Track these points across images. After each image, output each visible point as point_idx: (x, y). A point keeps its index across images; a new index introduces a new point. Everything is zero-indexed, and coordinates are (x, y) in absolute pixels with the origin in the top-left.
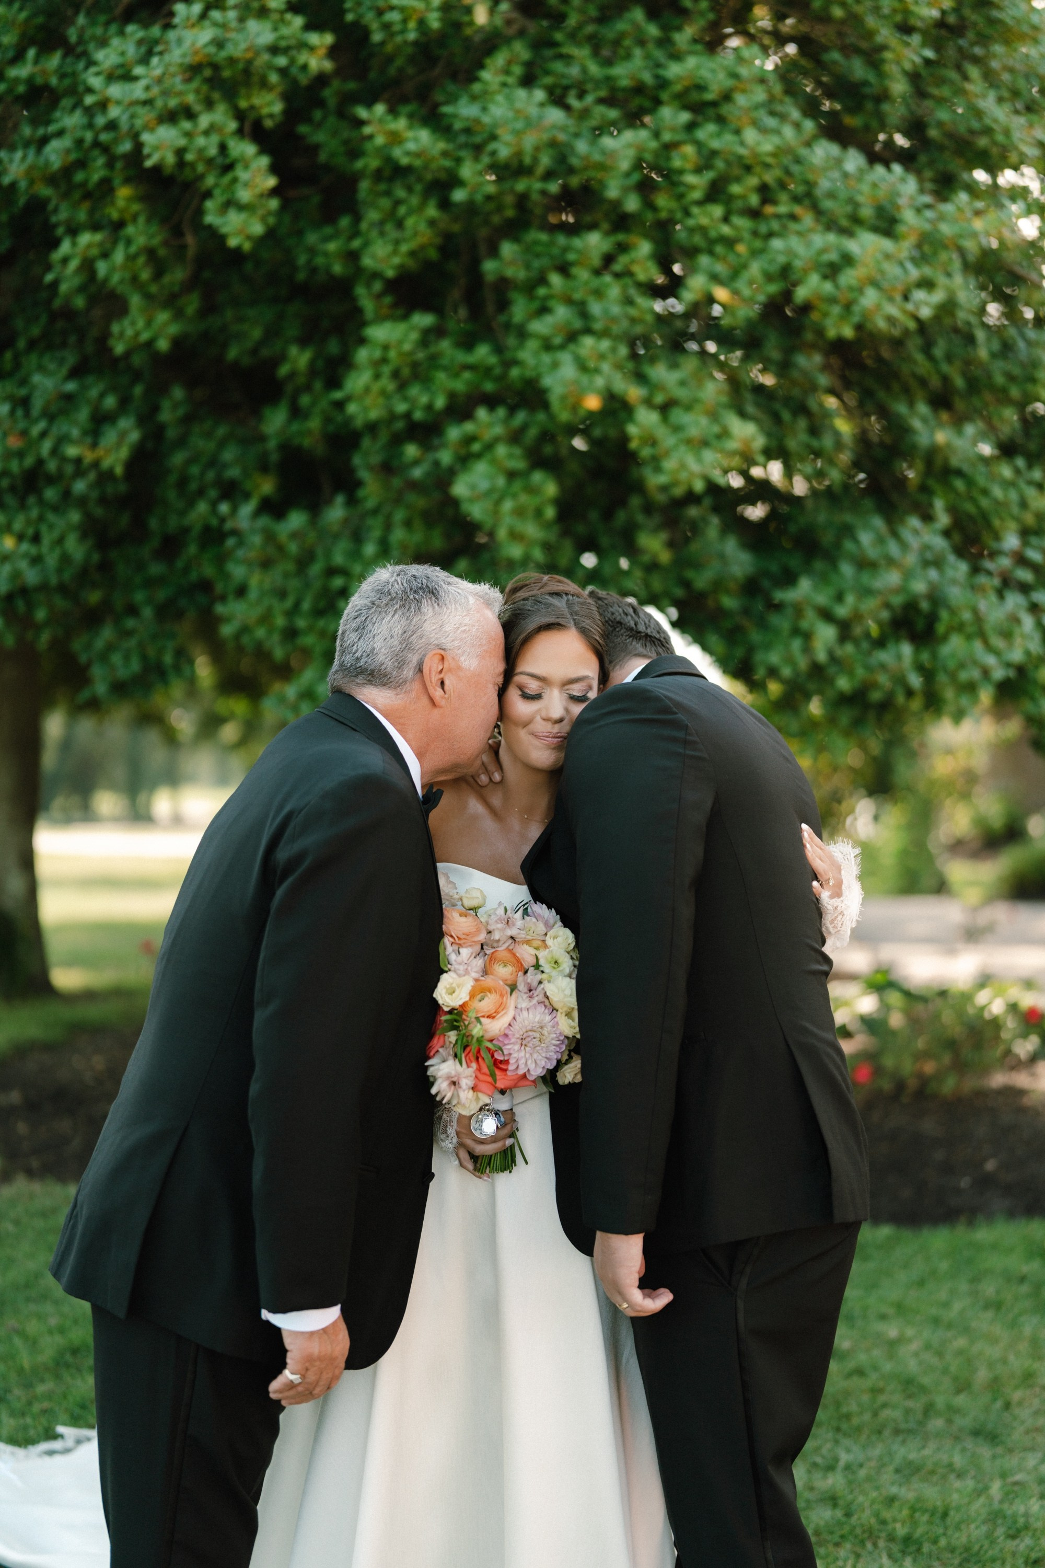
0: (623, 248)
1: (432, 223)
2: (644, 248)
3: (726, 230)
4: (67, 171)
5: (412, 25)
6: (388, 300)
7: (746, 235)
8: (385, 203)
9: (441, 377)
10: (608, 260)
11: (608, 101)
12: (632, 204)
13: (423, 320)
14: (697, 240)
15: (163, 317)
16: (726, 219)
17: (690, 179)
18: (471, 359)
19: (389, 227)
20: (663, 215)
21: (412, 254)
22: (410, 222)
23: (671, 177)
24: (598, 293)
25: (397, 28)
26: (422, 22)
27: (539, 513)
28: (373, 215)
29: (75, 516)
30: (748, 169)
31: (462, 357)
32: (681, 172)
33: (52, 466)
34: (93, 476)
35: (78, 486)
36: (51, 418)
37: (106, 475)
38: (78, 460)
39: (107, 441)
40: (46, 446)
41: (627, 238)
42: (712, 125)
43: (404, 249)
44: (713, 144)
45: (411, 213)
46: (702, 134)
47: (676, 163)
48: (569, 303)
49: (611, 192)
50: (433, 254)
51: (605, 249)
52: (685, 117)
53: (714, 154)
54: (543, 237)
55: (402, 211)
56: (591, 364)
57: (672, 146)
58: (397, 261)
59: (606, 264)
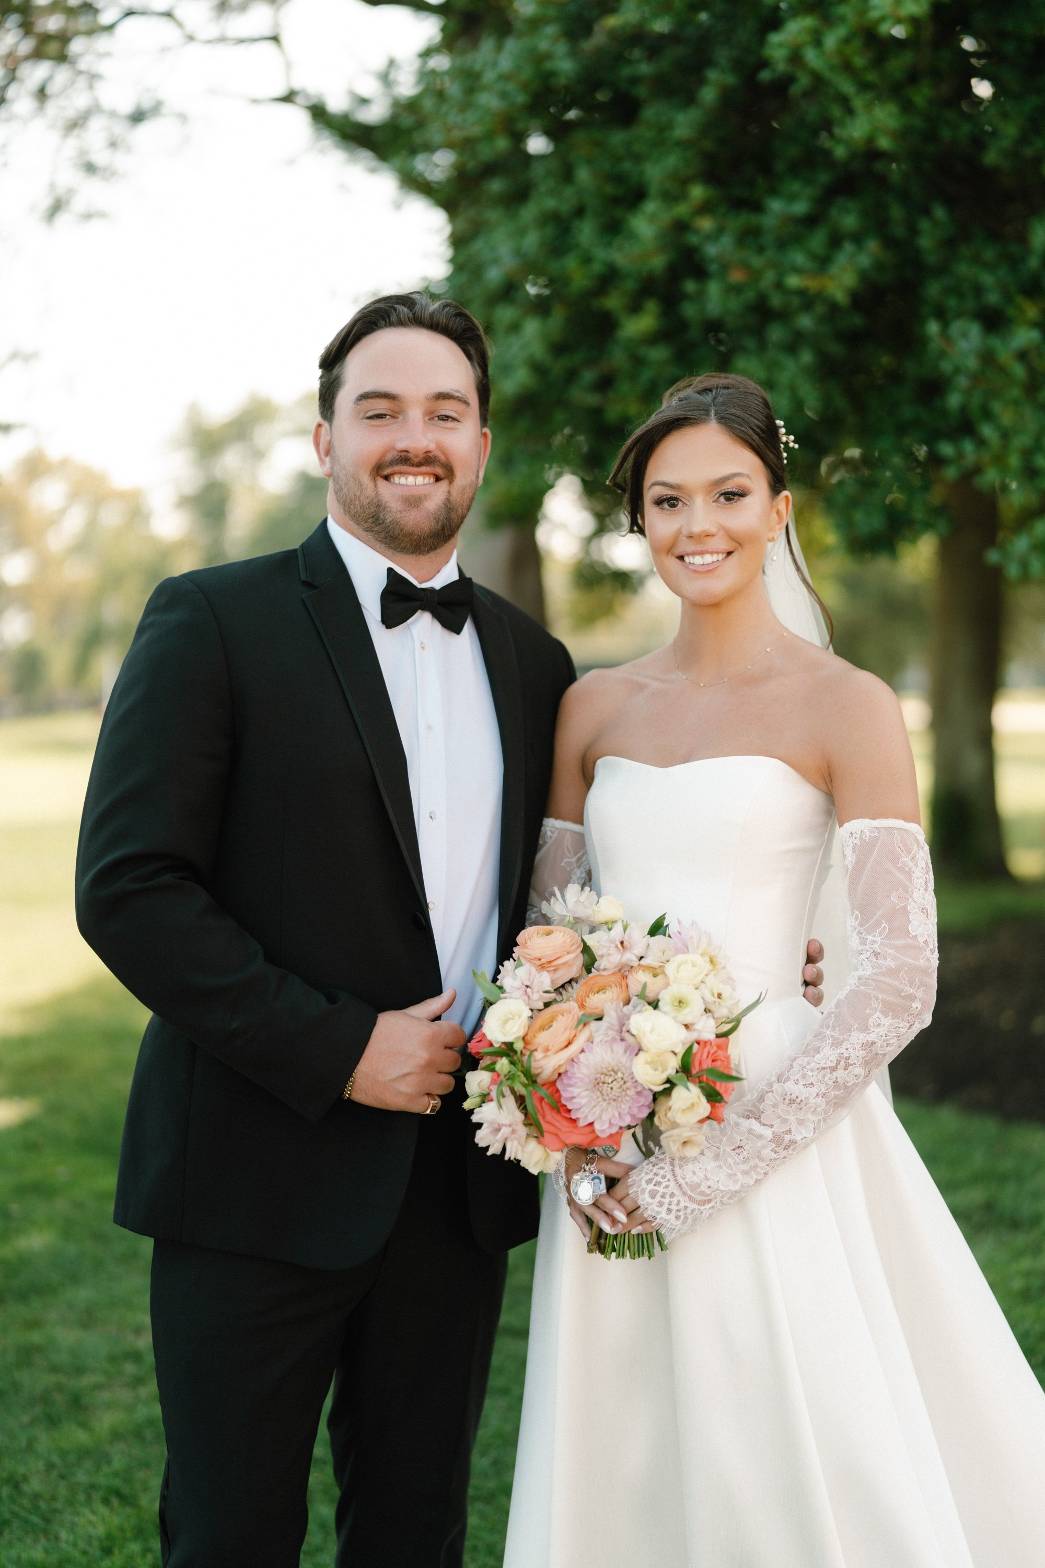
29: (807, 357)
33: (776, 301)
34: (820, 309)
35: (805, 322)
36: (783, 244)
37: (834, 308)
38: (802, 293)
39: (834, 269)
40: (769, 277)
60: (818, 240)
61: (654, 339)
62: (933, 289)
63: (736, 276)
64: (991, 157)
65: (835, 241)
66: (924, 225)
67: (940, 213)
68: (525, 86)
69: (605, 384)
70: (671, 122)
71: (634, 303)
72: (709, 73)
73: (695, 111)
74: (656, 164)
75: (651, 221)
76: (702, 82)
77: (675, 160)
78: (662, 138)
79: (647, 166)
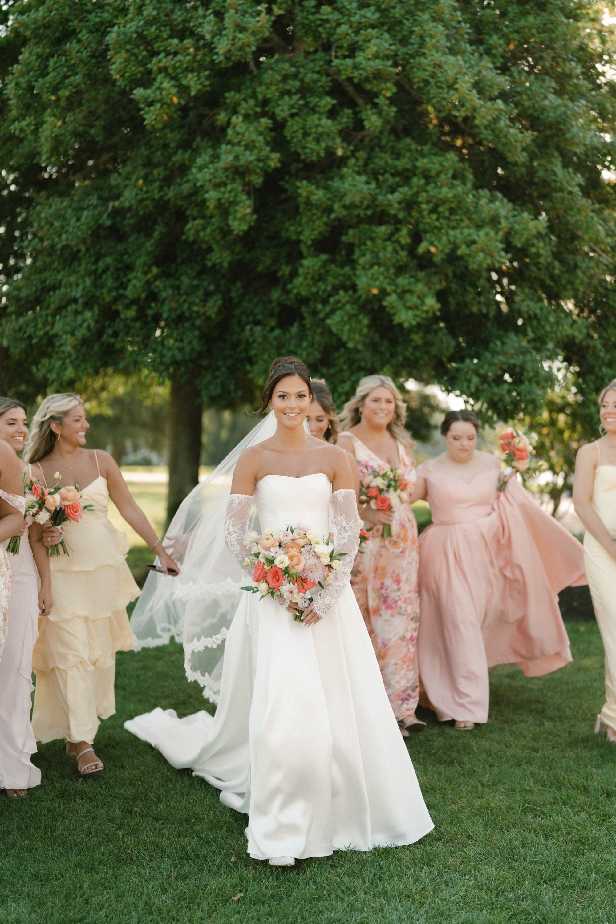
0: (397, 230)
1: (325, 223)
2: (405, 231)
3: (437, 224)
4: (190, 195)
5: (314, 154)
6: (313, 250)
7: (445, 226)
8: (309, 214)
9: (330, 279)
10: (392, 235)
11: (393, 175)
12: (401, 215)
13: (324, 257)
14: (427, 227)
15: (225, 254)
16: (437, 220)
17: (424, 206)
18: (342, 272)
19: (311, 224)
20: (416, 219)
21: (320, 233)
22: (317, 222)
23: (417, 203)
24: (384, 249)
25: (309, 155)
26: (318, 154)
27: (361, 331)
28: (305, 219)
29: (197, 333)
30: (445, 203)
31: (340, 272)
32: (421, 203)
33: (188, 314)
34: (203, 319)
35: (198, 322)
36: (187, 294)
37: (209, 318)
38: (197, 312)
39: (209, 304)
40: (185, 306)
41: (398, 226)
42: (432, 185)
43: (316, 232)
44: (431, 193)
45: (318, 219)
46: (429, 188)
47: (420, 199)
48: (373, 252)
49: (392, 212)
50: (327, 234)
51: (389, 231)
52: (422, 182)
53: (433, 197)
54: (367, 227)
55: (315, 218)
56: (375, 276)
57: (418, 192)
58: (313, 237)
59: (389, 238)
60: (200, 293)
61: (135, 320)
63: (173, 305)
65: (208, 295)
66: (233, 288)
67: (239, 284)
68: (89, 228)
69: (115, 335)
70: (143, 243)
71: (128, 307)
72: (157, 227)
73: (153, 241)
74: (137, 258)
75: (140, 281)
76: (154, 230)
77: (146, 258)
78: (139, 248)
79: (133, 258)
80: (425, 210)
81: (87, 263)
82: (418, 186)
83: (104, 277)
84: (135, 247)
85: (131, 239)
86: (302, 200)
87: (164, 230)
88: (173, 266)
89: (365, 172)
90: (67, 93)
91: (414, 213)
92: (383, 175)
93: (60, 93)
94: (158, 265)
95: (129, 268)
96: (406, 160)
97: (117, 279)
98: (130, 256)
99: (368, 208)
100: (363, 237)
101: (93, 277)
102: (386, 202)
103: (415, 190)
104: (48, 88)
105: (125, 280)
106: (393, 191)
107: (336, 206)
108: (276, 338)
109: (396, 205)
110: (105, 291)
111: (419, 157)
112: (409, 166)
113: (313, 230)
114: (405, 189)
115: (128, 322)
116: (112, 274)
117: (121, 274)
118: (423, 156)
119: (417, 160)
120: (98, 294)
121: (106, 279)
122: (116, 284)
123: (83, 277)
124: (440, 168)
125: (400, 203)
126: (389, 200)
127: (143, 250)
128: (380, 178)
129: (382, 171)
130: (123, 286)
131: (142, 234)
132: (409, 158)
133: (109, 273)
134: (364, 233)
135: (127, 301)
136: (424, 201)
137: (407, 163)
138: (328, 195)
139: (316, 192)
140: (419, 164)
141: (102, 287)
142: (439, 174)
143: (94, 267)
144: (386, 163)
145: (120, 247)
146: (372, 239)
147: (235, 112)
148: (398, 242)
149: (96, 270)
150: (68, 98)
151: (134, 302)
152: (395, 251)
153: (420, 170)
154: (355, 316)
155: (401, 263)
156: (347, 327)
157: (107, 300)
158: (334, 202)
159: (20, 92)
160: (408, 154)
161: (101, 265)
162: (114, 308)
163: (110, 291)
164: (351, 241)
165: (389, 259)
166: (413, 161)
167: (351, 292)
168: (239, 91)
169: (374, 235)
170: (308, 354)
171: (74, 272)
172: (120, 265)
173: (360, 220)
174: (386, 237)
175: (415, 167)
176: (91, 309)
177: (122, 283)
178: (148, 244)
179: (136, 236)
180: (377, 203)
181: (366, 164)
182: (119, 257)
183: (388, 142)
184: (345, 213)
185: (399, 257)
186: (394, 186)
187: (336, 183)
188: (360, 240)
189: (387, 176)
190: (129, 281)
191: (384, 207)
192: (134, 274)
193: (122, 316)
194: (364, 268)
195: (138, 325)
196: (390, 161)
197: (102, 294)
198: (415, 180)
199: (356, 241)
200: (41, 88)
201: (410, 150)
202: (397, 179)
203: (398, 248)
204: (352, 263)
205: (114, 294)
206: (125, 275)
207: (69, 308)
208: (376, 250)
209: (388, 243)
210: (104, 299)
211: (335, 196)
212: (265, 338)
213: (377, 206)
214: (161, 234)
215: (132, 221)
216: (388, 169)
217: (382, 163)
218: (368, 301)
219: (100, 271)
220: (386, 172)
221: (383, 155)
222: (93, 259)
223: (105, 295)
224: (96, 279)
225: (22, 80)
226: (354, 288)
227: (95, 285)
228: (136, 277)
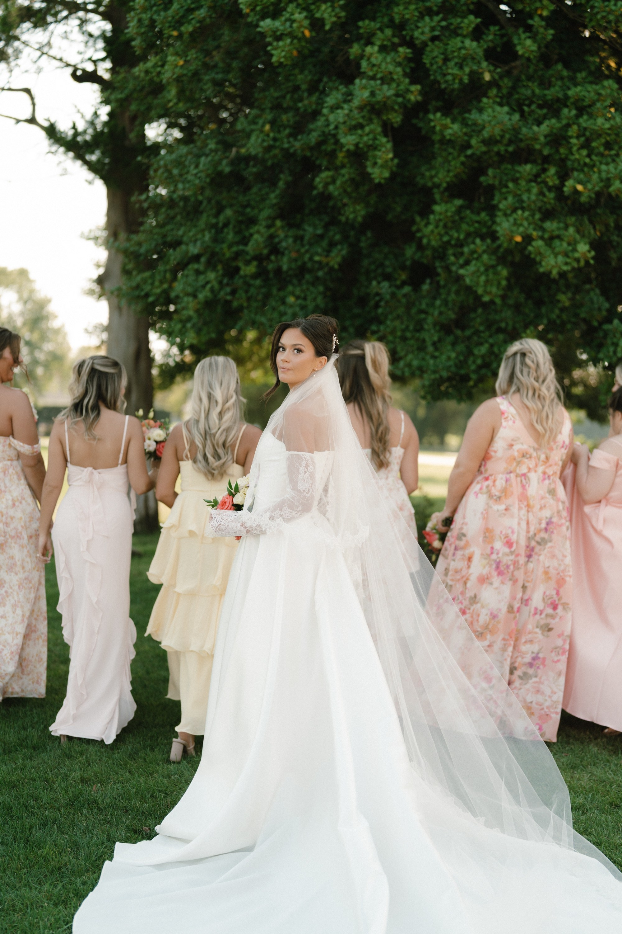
0: (544, 170)
1: (463, 163)
2: (552, 171)
3: (588, 161)
4: (319, 144)
5: (457, 81)
6: (446, 194)
7: (597, 163)
8: (444, 154)
9: (464, 226)
10: (537, 176)
11: (540, 107)
12: (547, 152)
13: (458, 202)
14: (576, 165)
16: (589, 156)
17: (574, 141)
19: (446, 164)
20: (563, 156)
21: (455, 176)
22: (453, 163)
23: (566, 138)
24: (529, 191)
25: (450, 83)
26: (461, 80)
27: (499, 284)
28: (440, 160)
29: (321, 288)
30: (600, 136)
31: (476, 218)
32: (571, 137)
33: (309, 265)
34: (326, 270)
35: (320, 274)
36: (311, 244)
37: (331, 269)
38: (320, 263)
39: (333, 254)
40: (307, 256)
41: (546, 166)
42: (585, 117)
43: (451, 174)
44: (584, 125)
45: (454, 159)
46: (581, 120)
47: (570, 133)
48: (515, 195)
49: (537, 147)
50: (464, 176)
51: (534, 171)
52: (574, 112)
53: (585, 129)
54: (509, 166)
55: (450, 158)
56: (519, 222)
57: (568, 125)
58: (448, 179)
59: (535, 178)
60: (325, 243)
61: (255, 276)
62: (365, 262)
63: (294, 255)
64: (389, 217)
65: (332, 245)
66: (363, 238)
67: (369, 234)
68: (208, 176)
69: (233, 292)
70: (267, 194)
71: (248, 263)
72: (282, 176)
73: (278, 192)
74: (261, 210)
75: (262, 236)
76: (279, 179)
77: (270, 211)
78: (263, 200)
79: (256, 211)
80: (575, 145)
81: (208, 216)
82: (569, 118)
83: (226, 230)
84: (258, 199)
85: (254, 190)
86: (436, 138)
87: (290, 179)
88: (299, 216)
89: (508, 104)
90: (190, 29)
91: (562, 150)
92: (529, 106)
93: (183, 29)
94: (281, 216)
95: (253, 221)
96: (557, 88)
97: (239, 232)
98: (253, 208)
99: (510, 142)
100: (505, 178)
101: (213, 231)
102: (530, 135)
103: (564, 122)
104: (170, 22)
105: (247, 234)
106: (539, 124)
107: (473, 142)
108: (405, 296)
109: (542, 139)
110: (225, 246)
111: (571, 86)
112: (560, 95)
113: (449, 171)
114: (553, 121)
115: (248, 279)
116: (234, 227)
117: (243, 227)
118: (576, 85)
119: (569, 89)
120: (217, 250)
121: (228, 233)
122: (237, 239)
123: (203, 231)
124: (596, 97)
125: (546, 136)
126: (534, 133)
127: (268, 202)
128: (526, 109)
129: (527, 102)
130: (245, 241)
131: (266, 184)
132: (561, 87)
133: (231, 226)
134: (506, 174)
135: (248, 257)
136: (575, 135)
137: (558, 92)
138: (465, 130)
139: (451, 126)
140: (570, 93)
141: (223, 242)
142: (593, 104)
143: (214, 221)
144: (533, 92)
145: (242, 199)
146: (515, 181)
147: (369, 42)
148: (545, 183)
149: (217, 224)
150: (191, 34)
151: (255, 258)
152: (542, 193)
153: (572, 100)
154: (493, 267)
155: (548, 206)
156: (483, 278)
157: (228, 255)
158: (471, 137)
159: (143, 30)
160: (559, 83)
161: (222, 218)
162: (234, 264)
163: (230, 247)
164: (491, 182)
165: (534, 202)
166: (564, 90)
167: (489, 241)
168: (373, 19)
169: (518, 175)
170: (441, 313)
171: (196, 226)
172: (240, 218)
173: (502, 158)
174: (530, 177)
175: (567, 97)
176: (214, 269)
177: (244, 238)
178: (272, 196)
179: (259, 186)
180: (520, 136)
181: (510, 94)
182: (240, 209)
183: (536, 71)
184: (484, 149)
185: (545, 200)
186: (541, 119)
187: (474, 116)
188: (500, 182)
189: (533, 107)
190: (251, 235)
191: (529, 142)
192: (256, 228)
193: (242, 273)
194: (506, 215)
195: (258, 282)
196: (537, 91)
197: (222, 249)
198: (565, 111)
199: (497, 183)
200: (163, 23)
201: (562, 78)
202: (545, 111)
203: (545, 190)
204: (492, 210)
205: (235, 249)
206: (248, 228)
207: (190, 267)
208: (519, 192)
209: (533, 184)
210: (224, 254)
211: (473, 131)
212: (393, 295)
213: (521, 140)
214: (287, 183)
215: (255, 170)
216: (534, 99)
217: (529, 93)
218: (508, 251)
219: (220, 225)
220: (532, 102)
221: (530, 84)
222: (214, 211)
223: (225, 250)
224: (217, 233)
225: (144, 16)
226: (494, 236)
227: (215, 240)
228: (258, 232)
